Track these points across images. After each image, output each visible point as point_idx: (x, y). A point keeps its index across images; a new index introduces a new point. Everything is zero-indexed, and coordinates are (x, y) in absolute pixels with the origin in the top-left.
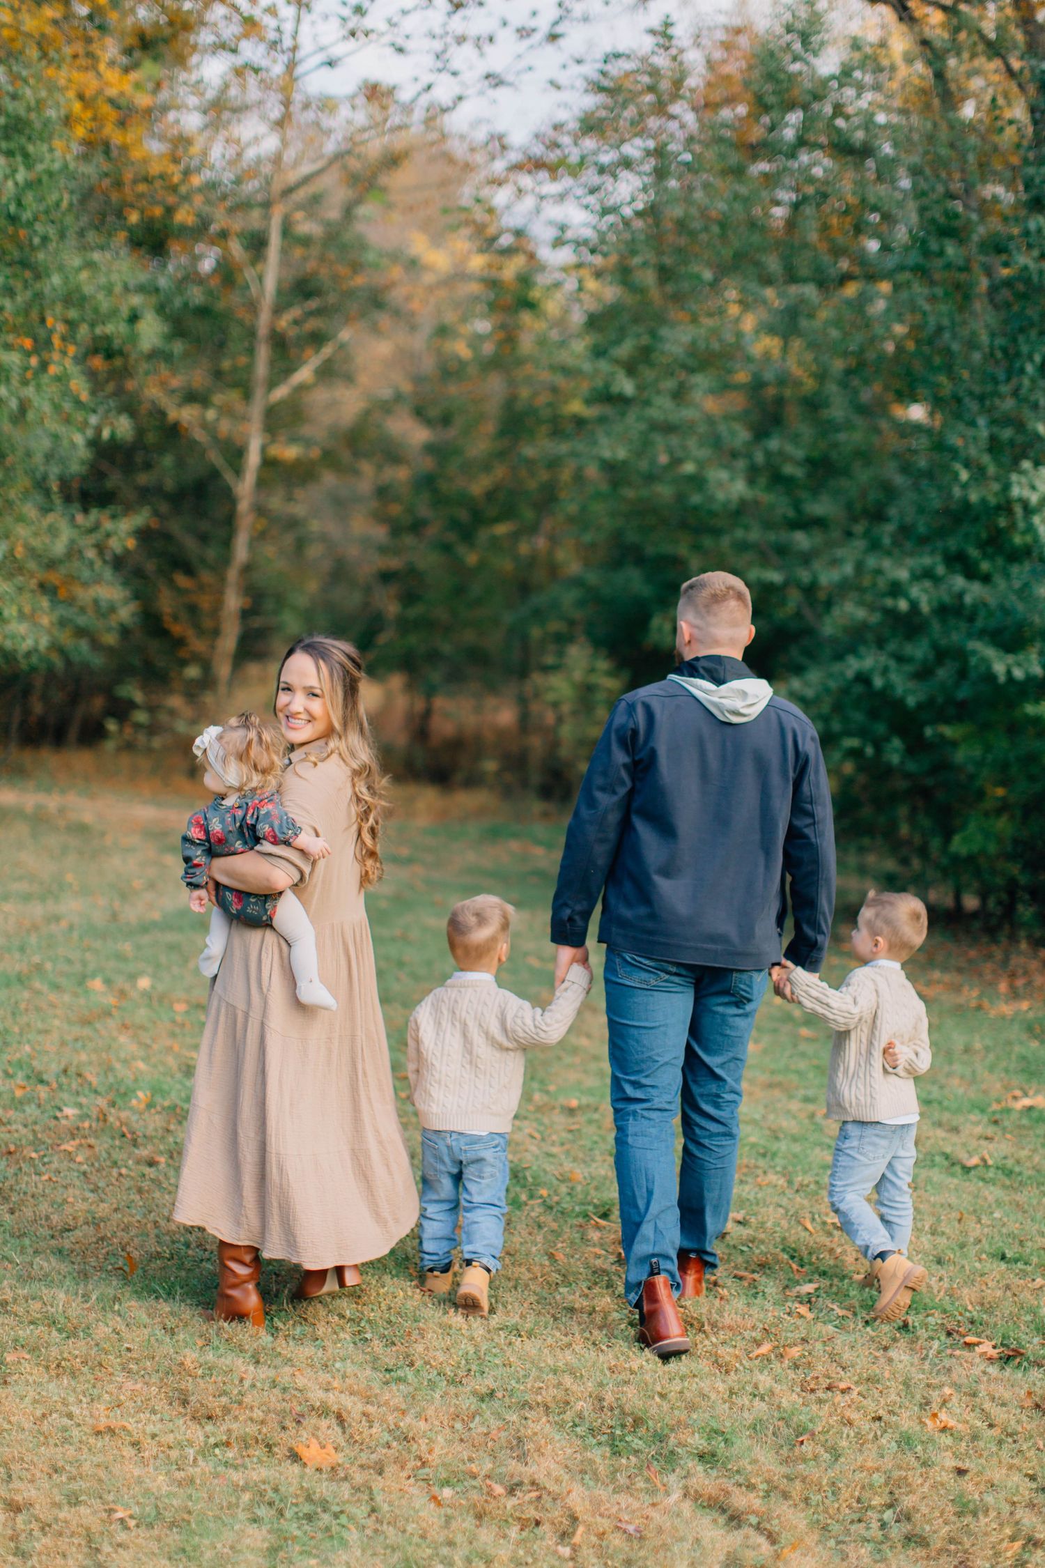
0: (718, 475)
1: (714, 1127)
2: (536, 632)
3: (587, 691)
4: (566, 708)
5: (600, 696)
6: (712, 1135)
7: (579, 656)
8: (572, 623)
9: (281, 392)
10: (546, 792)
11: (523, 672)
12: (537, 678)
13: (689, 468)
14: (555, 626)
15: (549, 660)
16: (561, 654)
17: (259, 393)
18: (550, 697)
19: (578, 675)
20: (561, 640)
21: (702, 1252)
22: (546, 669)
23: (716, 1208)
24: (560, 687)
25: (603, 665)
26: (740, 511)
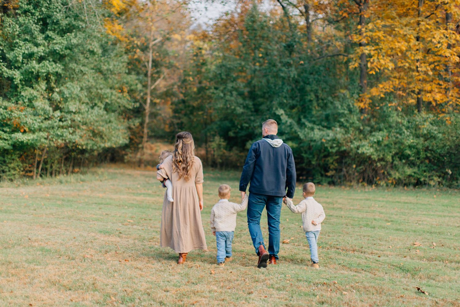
0: (238, 108)
1: (274, 229)
2: (208, 134)
3: (219, 145)
4: (215, 149)
5: (222, 146)
6: (274, 231)
7: (217, 138)
8: (216, 132)
9: (153, 87)
10: (212, 166)
11: (206, 142)
12: (209, 143)
13: (233, 107)
14: (212, 133)
15: (212, 140)
16: (214, 138)
17: (149, 87)
18: (212, 147)
19: (217, 142)
20: (214, 136)
21: (274, 255)
22: (211, 141)
23: (276, 245)
24: (214, 145)
25: (222, 140)
26: (243, 113)
